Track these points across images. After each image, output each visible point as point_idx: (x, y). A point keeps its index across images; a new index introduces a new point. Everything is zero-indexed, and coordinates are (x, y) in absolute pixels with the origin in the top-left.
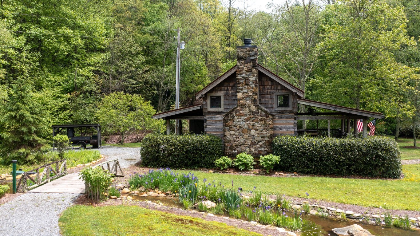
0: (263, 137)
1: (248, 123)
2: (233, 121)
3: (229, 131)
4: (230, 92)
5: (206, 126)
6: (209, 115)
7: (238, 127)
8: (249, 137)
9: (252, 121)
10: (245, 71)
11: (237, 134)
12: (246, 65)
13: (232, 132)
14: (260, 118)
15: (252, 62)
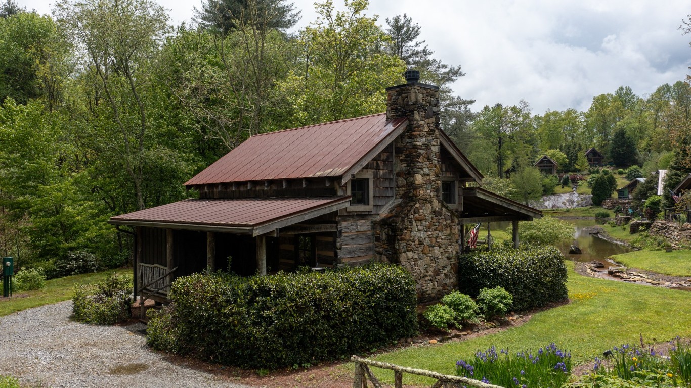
0: (449, 258)
1: (430, 233)
2: (411, 231)
3: (405, 252)
4: (381, 172)
5: (341, 245)
6: (346, 221)
7: (417, 242)
8: (431, 260)
9: (435, 230)
10: (425, 133)
11: (416, 256)
12: (427, 120)
13: (410, 254)
14: (445, 223)
15: (434, 117)
